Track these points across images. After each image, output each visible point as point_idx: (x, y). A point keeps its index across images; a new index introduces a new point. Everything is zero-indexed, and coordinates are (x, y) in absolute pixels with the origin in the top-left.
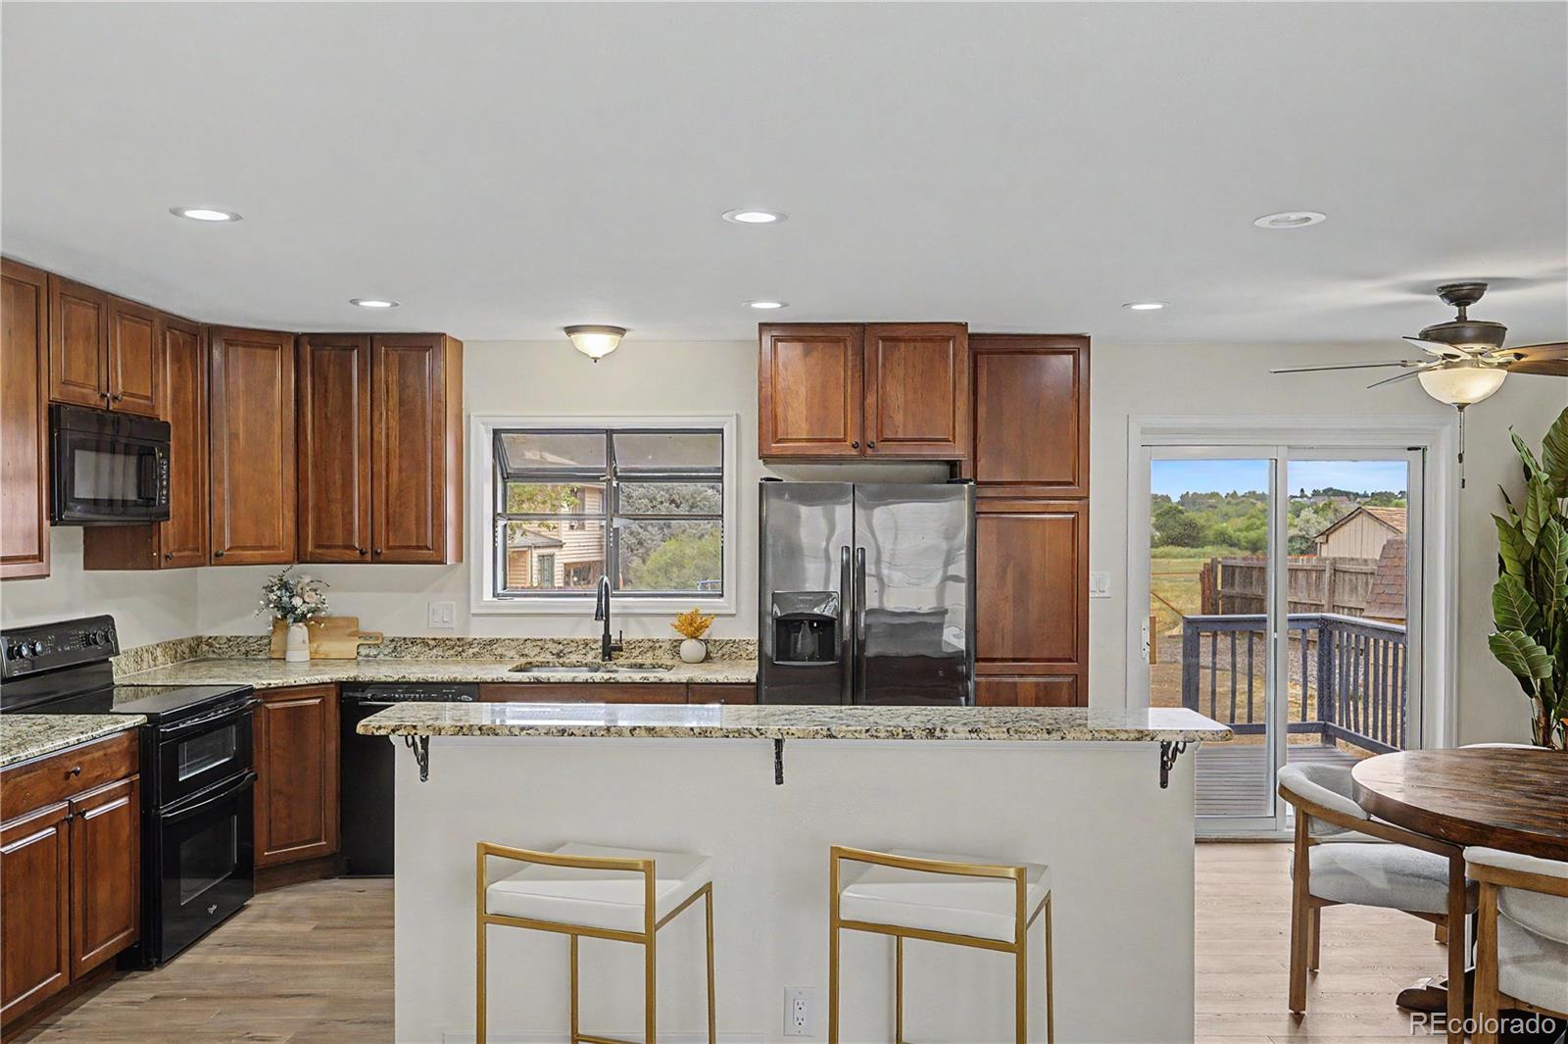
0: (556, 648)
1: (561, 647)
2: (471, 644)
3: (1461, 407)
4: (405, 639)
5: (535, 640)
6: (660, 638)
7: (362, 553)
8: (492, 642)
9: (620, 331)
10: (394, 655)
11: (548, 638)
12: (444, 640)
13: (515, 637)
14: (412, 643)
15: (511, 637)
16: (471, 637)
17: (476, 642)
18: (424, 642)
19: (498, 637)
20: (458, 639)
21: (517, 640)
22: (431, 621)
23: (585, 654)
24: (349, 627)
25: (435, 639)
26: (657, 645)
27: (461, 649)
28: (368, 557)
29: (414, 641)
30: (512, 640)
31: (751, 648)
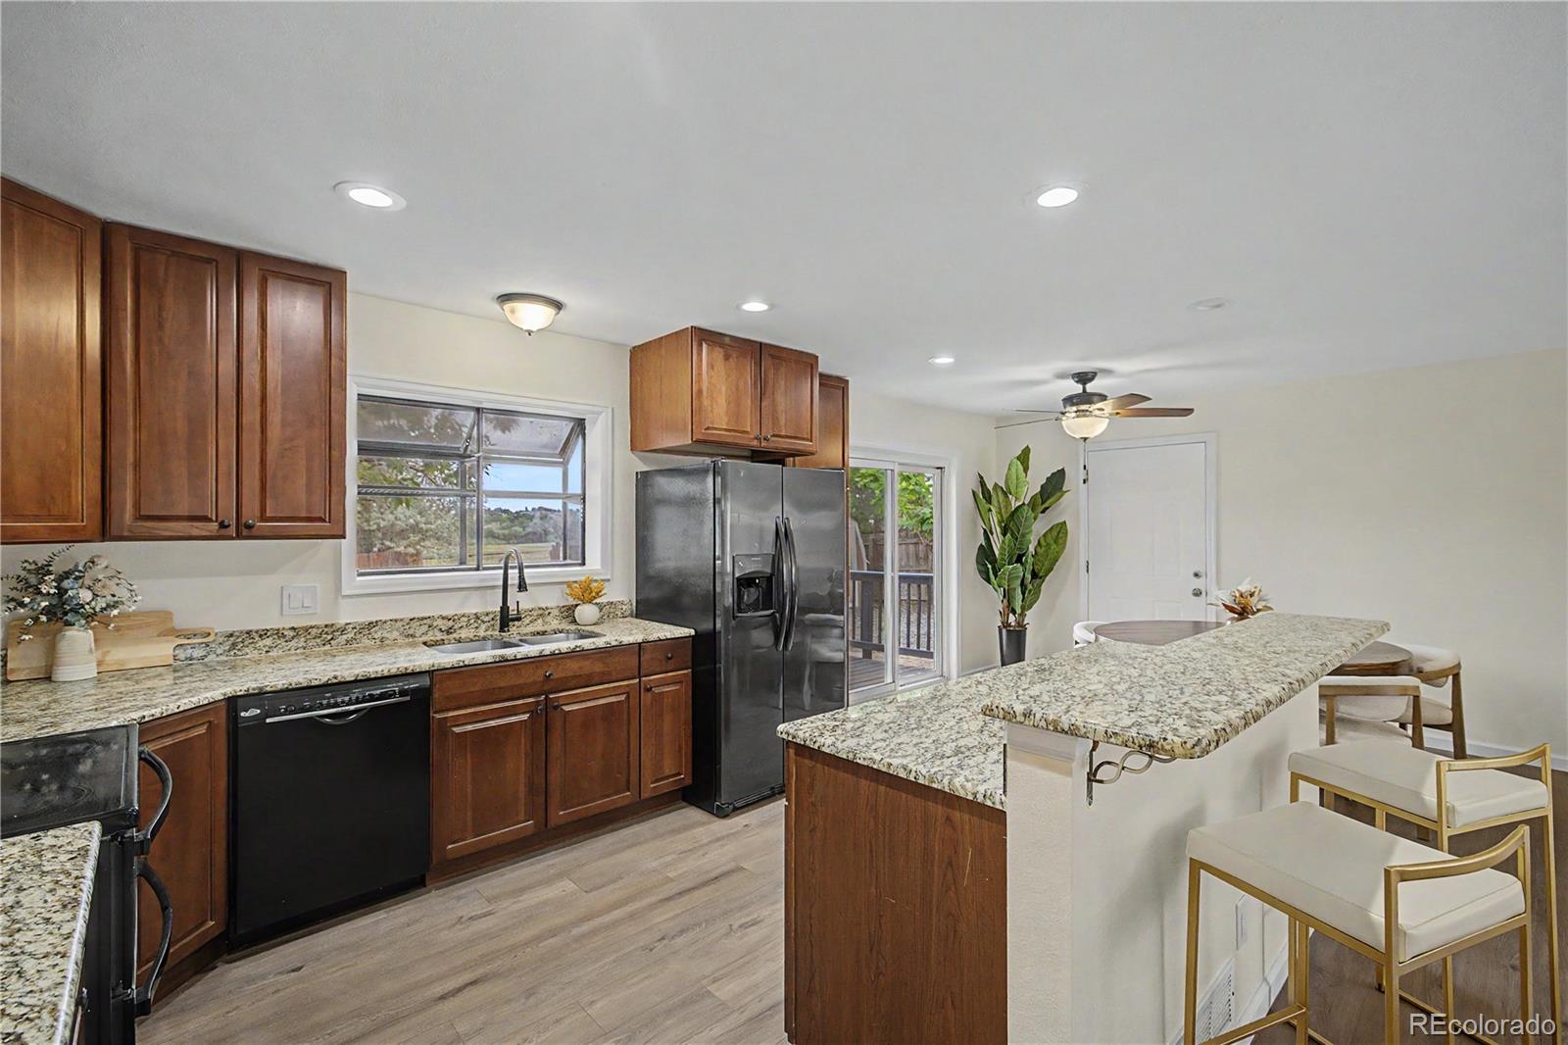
0: (444, 625)
1: (451, 623)
2: (343, 631)
3: (1085, 439)
4: (248, 633)
5: (423, 619)
6: (549, 605)
7: (222, 525)
8: (371, 625)
9: (558, 306)
10: (232, 653)
11: (436, 614)
12: (307, 629)
13: (398, 617)
14: (261, 636)
15: (394, 618)
16: (342, 621)
17: (351, 626)
18: (279, 634)
19: (378, 619)
20: (326, 626)
21: (402, 620)
22: (286, 607)
23: (477, 628)
24: (161, 624)
25: (293, 629)
26: (547, 612)
27: (329, 637)
28: (232, 531)
29: (263, 634)
30: (396, 621)
31: (624, 607)
